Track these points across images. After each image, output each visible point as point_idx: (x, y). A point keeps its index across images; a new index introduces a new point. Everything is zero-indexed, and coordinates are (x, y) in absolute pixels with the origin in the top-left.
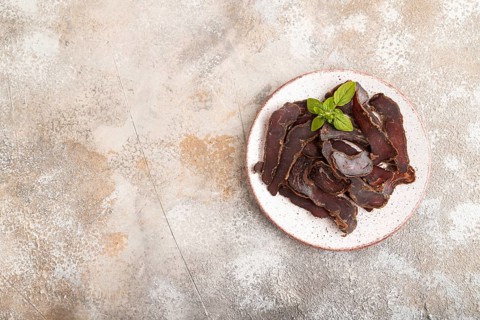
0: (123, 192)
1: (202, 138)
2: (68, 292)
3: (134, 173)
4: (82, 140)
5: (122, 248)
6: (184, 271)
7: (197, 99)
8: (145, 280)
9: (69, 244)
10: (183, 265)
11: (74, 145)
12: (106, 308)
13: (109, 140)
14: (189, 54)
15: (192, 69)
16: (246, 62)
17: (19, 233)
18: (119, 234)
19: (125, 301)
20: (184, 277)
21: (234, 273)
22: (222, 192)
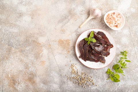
0: (45, 52)
1: (63, 40)
2: (32, 74)
3: (47, 47)
4: (36, 40)
5: (45, 64)
7: (62, 31)
8: (50, 71)
9: (33, 63)
10: (58, 68)
11: (34, 41)
12: (41, 78)
13: (42, 40)
14: (60, 21)
15: (61, 25)
16: (73, 23)
17: (21, 61)
18: (44, 61)
19: (45, 76)
20: (58, 71)
22: (67, 52)
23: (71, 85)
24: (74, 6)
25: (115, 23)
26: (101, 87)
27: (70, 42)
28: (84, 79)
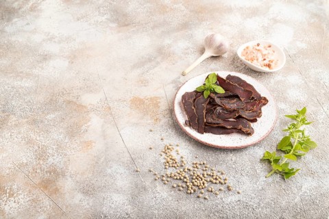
0: (95, 122)
1: (142, 98)
2: (55, 171)
3: (102, 113)
4: (75, 100)
5: (91, 148)
7: (140, 82)
8: (104, 164)
9: (59, 147)
10: (128, 155)
11: (69, 102)
12: (78, 179)
13: (89, 99)
15: (138, 71)
16: (166, 68)
17: (30, 142)
18: (91, 141)
19: (90, 175)
20: (129, 162)
22: (153, 121)
23: (165, 195)
24: (167, 41)
25: (265, 60)
26: (253, 195)
28: (201, 176)
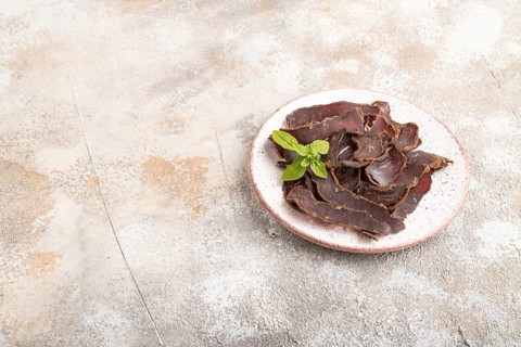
0: (64, 211)
1: (169, 159)
3: (80, 191)
4: (21, 161)
5: (53, 269)
6: (134, 294)
7: (167, 125)
8: (80, 304)
11: (9, 165)
13: (53, 160)
15: (164, 99)
16: (225, 95)
18: (51, 253)
19: (47, 329)
20: (133, 301)
21: (201, 296)
22: (190, 210)
27: (206, 170)
